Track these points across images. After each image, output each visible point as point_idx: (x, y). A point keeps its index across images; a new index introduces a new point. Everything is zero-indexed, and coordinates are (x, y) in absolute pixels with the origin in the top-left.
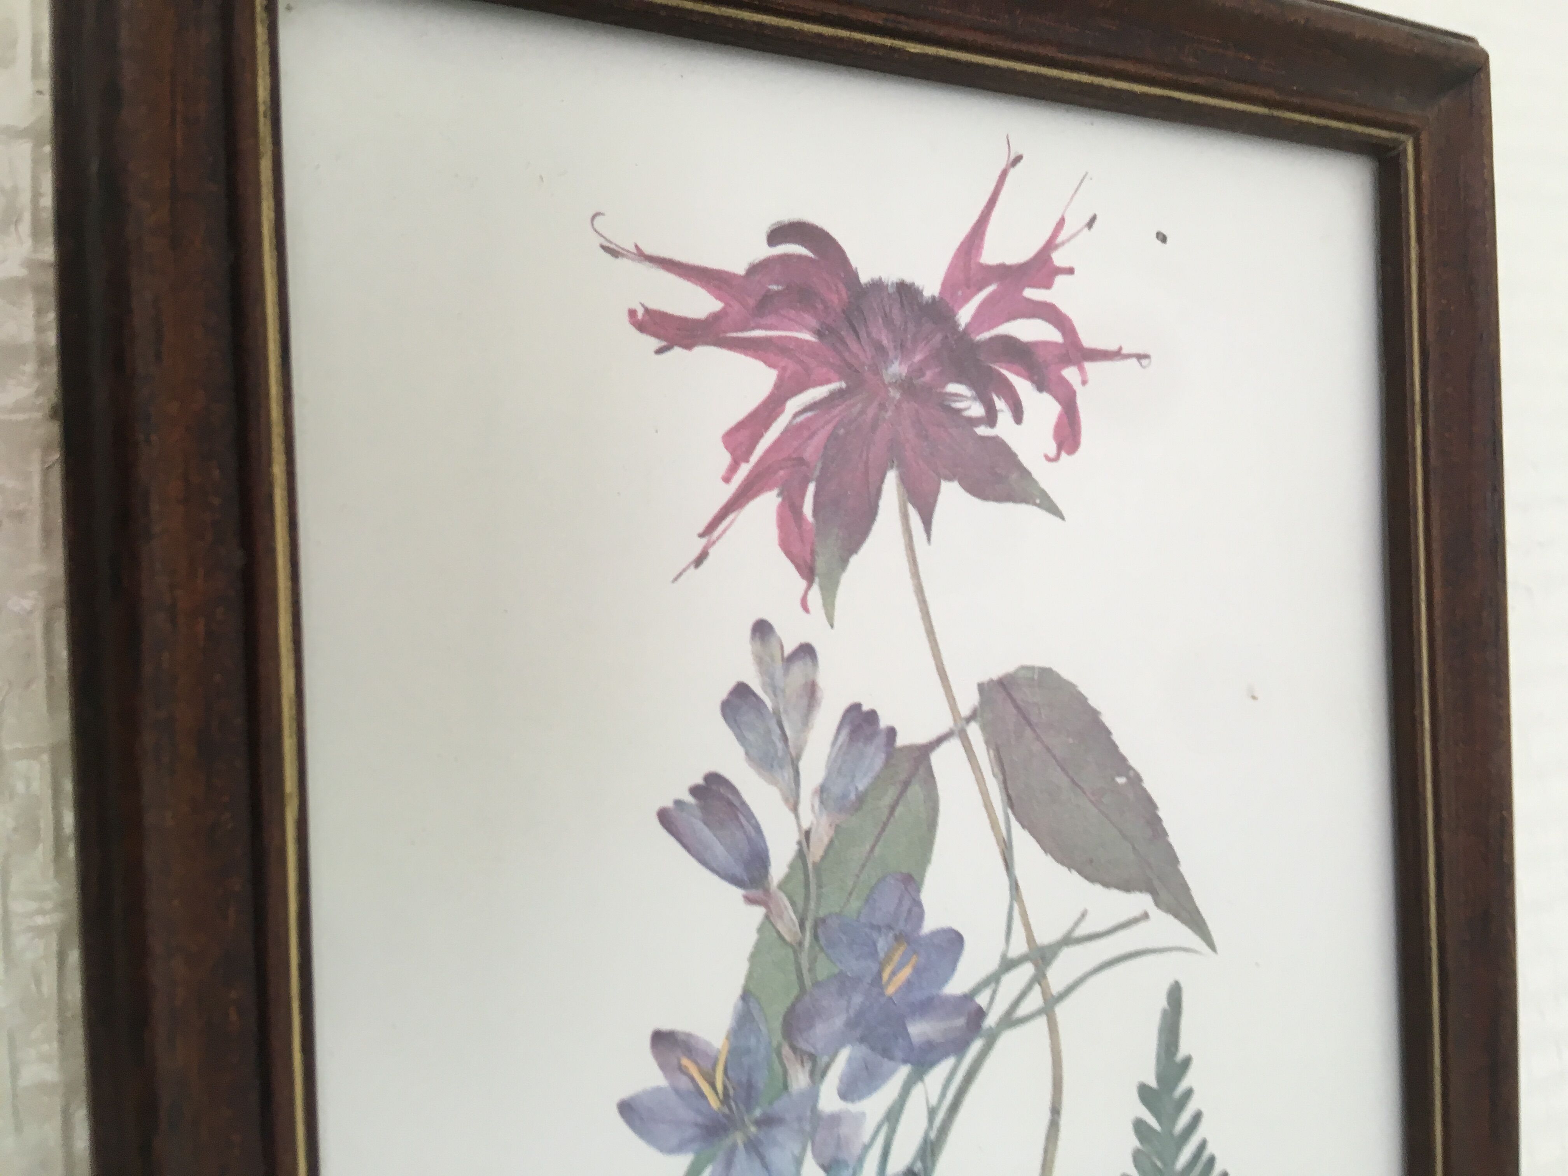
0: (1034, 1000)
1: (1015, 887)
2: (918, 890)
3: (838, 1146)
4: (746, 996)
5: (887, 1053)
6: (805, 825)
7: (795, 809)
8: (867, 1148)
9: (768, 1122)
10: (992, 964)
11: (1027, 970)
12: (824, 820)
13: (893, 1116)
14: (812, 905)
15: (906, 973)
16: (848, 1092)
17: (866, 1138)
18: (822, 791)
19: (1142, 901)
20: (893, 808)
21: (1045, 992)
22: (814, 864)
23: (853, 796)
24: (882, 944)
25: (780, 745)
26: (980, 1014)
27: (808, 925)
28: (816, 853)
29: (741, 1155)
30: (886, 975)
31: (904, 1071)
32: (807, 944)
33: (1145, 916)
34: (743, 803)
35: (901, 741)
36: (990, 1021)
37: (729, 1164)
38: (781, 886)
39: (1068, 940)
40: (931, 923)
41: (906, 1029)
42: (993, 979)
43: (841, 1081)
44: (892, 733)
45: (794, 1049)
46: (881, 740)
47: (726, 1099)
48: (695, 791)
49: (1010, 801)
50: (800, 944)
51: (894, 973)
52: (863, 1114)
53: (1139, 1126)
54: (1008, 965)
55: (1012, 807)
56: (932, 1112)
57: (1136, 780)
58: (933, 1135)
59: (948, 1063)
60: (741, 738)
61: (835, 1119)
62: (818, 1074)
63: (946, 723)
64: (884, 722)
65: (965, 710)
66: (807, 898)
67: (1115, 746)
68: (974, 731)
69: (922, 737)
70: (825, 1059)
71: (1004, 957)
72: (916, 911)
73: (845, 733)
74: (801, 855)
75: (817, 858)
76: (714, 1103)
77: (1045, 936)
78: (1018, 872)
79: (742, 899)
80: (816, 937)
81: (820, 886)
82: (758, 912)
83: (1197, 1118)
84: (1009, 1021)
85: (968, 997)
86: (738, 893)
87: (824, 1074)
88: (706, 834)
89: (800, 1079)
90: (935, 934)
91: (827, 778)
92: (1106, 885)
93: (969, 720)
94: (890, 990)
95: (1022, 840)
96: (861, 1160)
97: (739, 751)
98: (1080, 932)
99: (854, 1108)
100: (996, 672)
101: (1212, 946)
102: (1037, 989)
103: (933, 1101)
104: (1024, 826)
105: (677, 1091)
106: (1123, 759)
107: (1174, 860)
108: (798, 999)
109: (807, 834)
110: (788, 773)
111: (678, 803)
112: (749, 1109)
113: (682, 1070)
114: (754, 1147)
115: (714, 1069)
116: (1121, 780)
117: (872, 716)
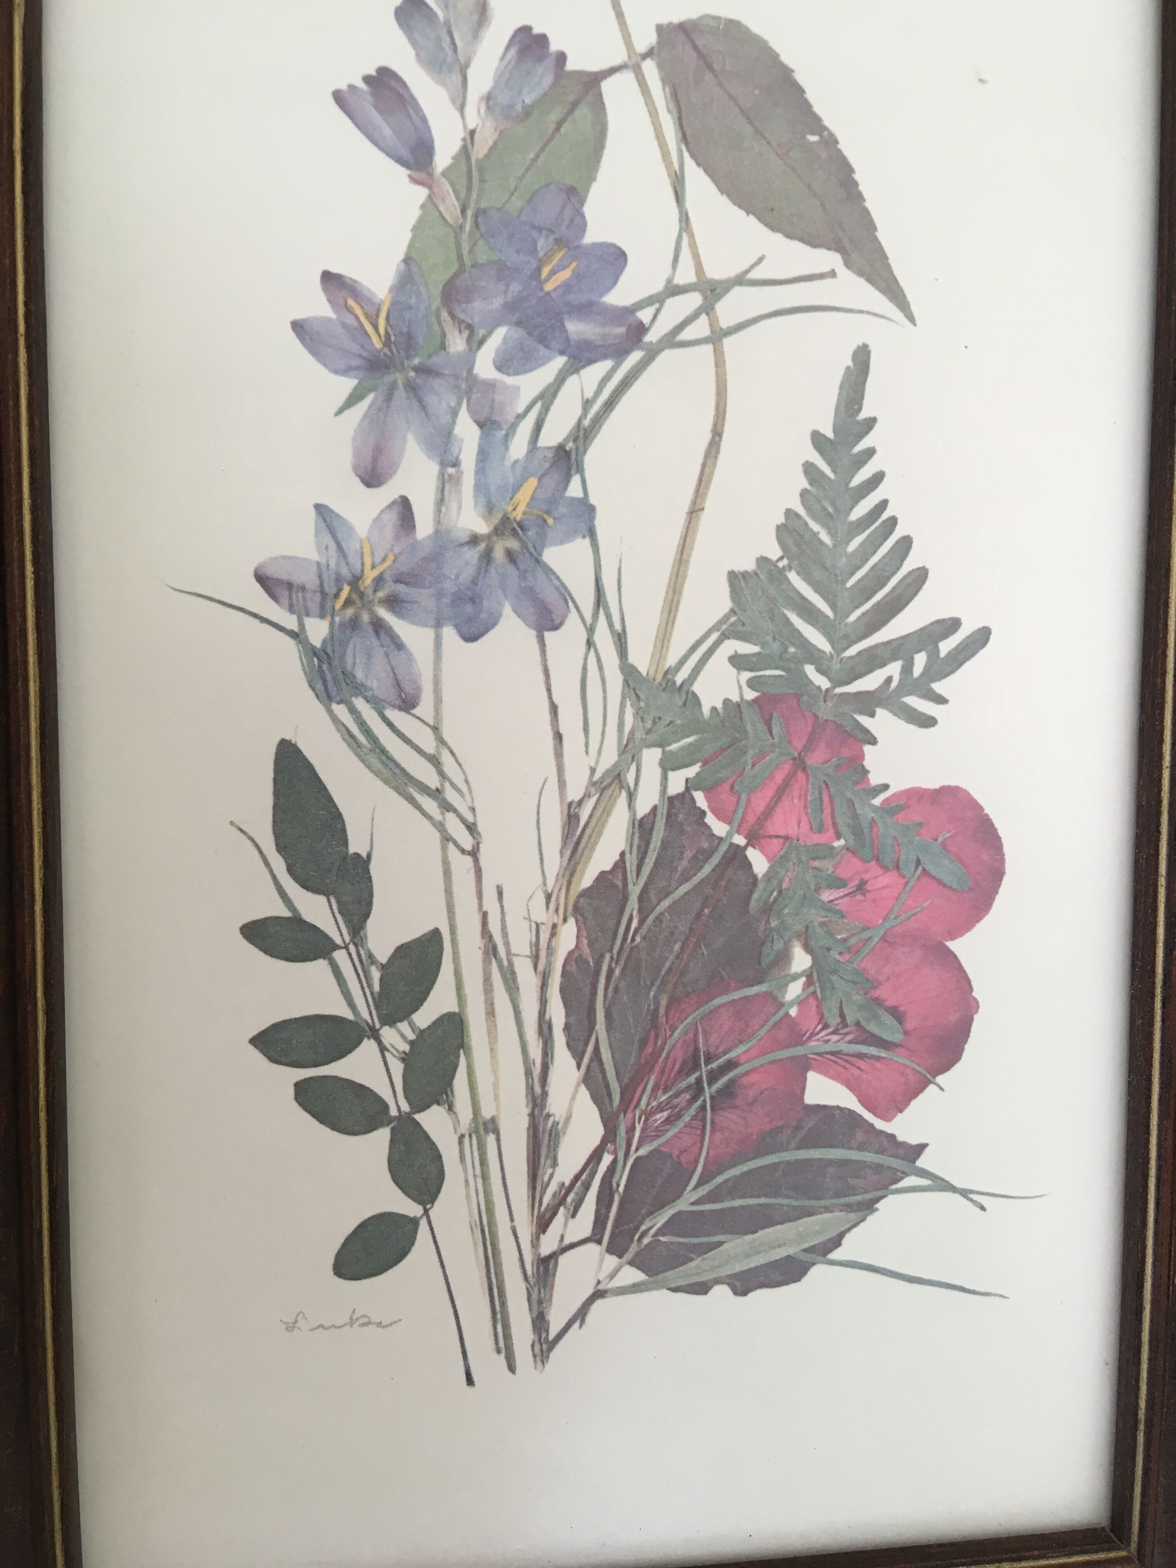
0: (700, 328)
1: (685, 220)
2: (582, 202)
3: (492, 408)
4: (407, 260)
5: (543, 340)
6: (471, 126)
7: (461, 109)
8: (521, 417)
9: (424, 370)
10: (658, 286)
11: (694, 300)
12: (490, 125)
13: (548, 396)
14: (474, 195)
15: (565, 275)
16: (503, 365)
17: (520, 410)
18: (488, 98)
19: (830, 259)
20: (559, 125)
21: (713, 322)
22: (478, 160)
23: (519, 107)
24: (543, 244)
25: (449, 51)
26: (641, 329)
27: (470, 213)
28: (480, 151)
29: (401, 393)
30: (545, 271)
31: (560, 361)
32: (468, 228)
33: (833, 274)
34: (412, 96)
35: (571, 65)
36: (652, 337)
37: (389, 396)
38: (444, 174)
39: (741, 280)
40: (591, 237)
41: (563, 326)
42: (658, 300)
43: (497, 354)
44: (561, 58)
45: (453, 316)
46: (550, 63)
47: (387, 343)
48: (367, 79)
49: (684, 138)
50: (461, 227)
51: (553, 273)
52: (518, 388)
53: (809, 469)
54: (673, 290)
55: (687, 144)
56: (587, 404)
57: (831, 141)
58: (586, 423)
59: (605, 366)
60: (414, 43)
61: (490, 386)
62: (476, 343)
63: (620, 56)
64: (555, 46)
65: (641, 47)
66: (469, 189)
67: (808, 106)
68: (650, 68)
69: (594, 66)
70: (482, 332)
71: (669, 281)
72: (579, 224)
73: (513, 52)
74: (465, 152)
75: (481, 156)
76: (378, 344)
77: (716, 272)
78: (689, 205)
79: (407, 179)
80: (476, 224)
81: (482, 180)
82: (422, 193)
83: (878, 478)
84: (671, 340)
85: (631, 310)
86: (402, 173)
87: (481, 343)
88: (375, 116)
89: (457, 343)
90: (596, 245)
91: (493, 89)
92: (789, 236)
93: (645, 56)
94: (549, 287)
95: (695, 177)
96: (514, 426)
97: (411, 52)
98: (754, 275)
99: (510, 380)
100: (677, 17)
101: (912, 319)
102: (704, 318)
103: (589, 394)
104: (699, 165)
105: (344, 325)
106: (817, 119)
107: (870, 226)
108: (456, 275)
109: (472, 133)
110: (456, 78)
111: (351, 87)
112: (409, 357)
113: (349, 309)
114: (412, 388)
115: (377, 316)
116: (813, 138)
117: (543, 40)
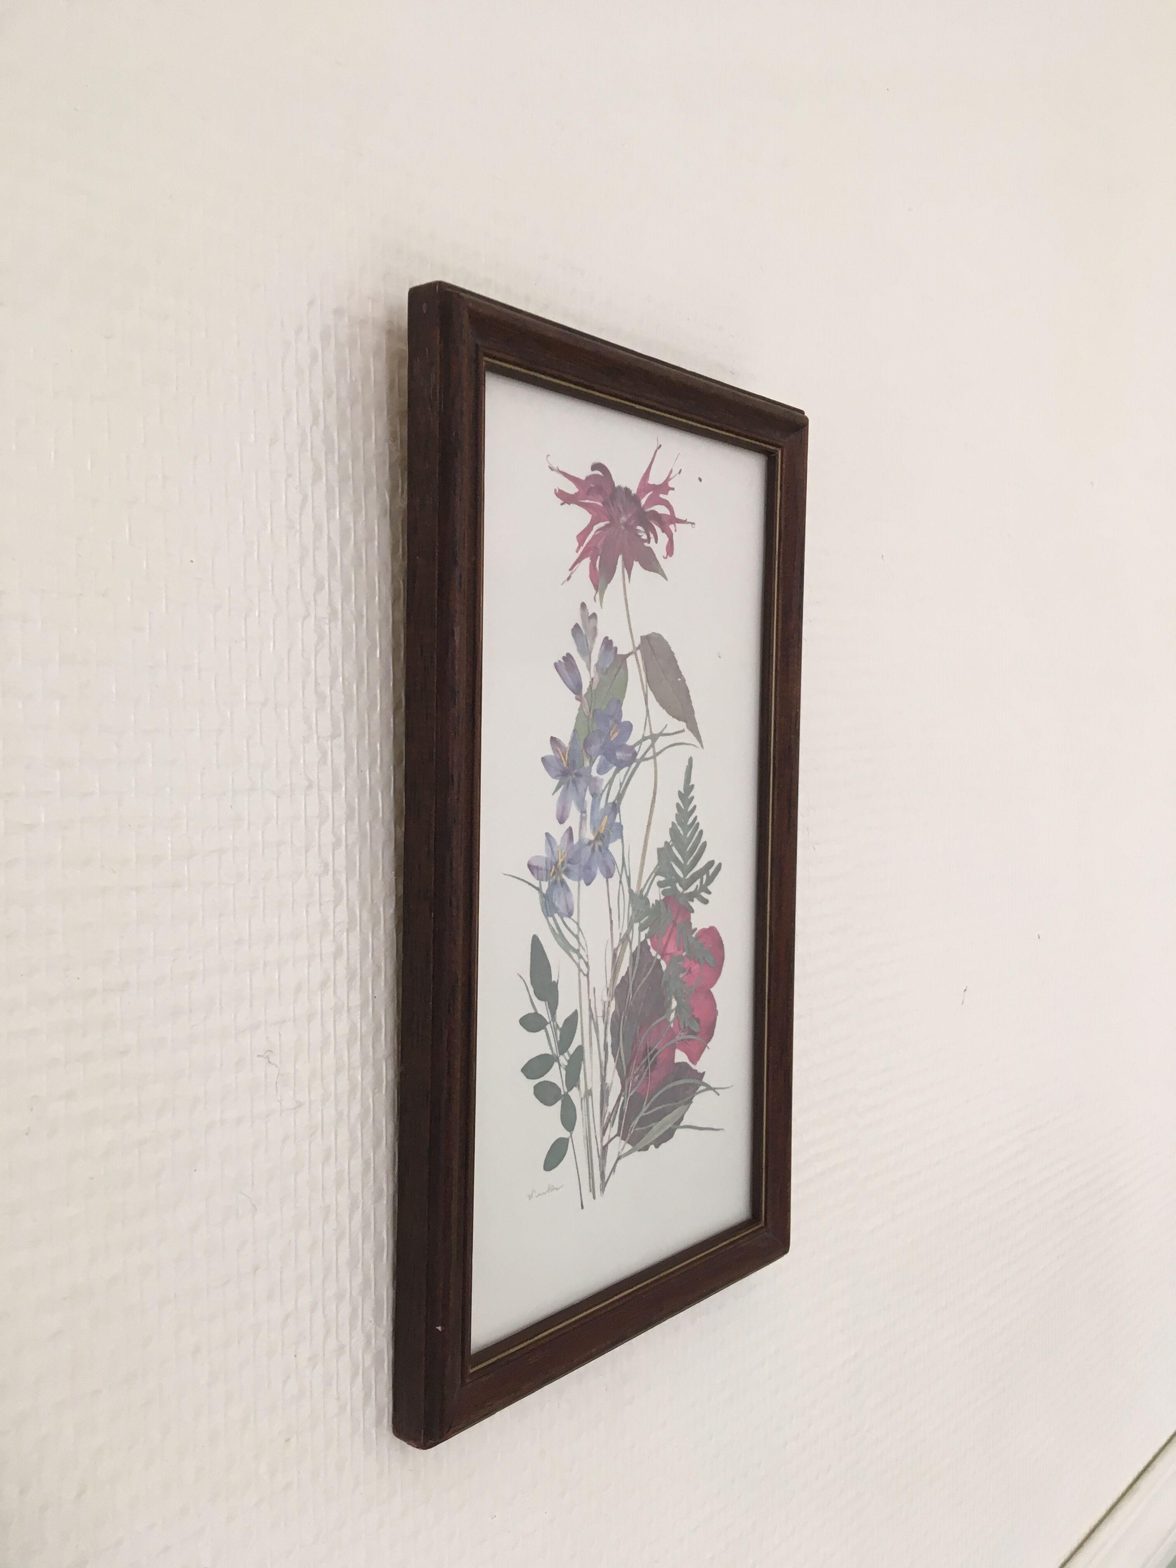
0: (650, 754)
1: (648, 711)
2: (621, 706)
3: (596, 788)
4: (574, 731)
5: (610, 761)
6: (592, 677)
7: (589, 670)
8: (603, 791)
9: (578, 775)
10: (640, 738)
11: (649, 742)
12: (597, 676)
13: (611, 782)
14: (593, 704)
15: (616, 734)
16: (599, 771)
17: (603, 788)
18: (597, 665)
19: (682, 725)
20: (615, 676)
21: (654, 750)
22: (594, 690)
23: (605, 669)
24: (611, 722)
25: (586, 647)
26: (635, 754)
27: (592, 711)
28: (594, 688)
29: (571, 785)
30: (611, 733)
31: (614, 768)
32: (591, 717)
33: (683, 731)
34: (576, 665)
35: (619, 652)
36: (638, 757)
37: (568, 786)
38: (585, 695)
39: (661, 734)
40: (624, 719)
41: (615, 754)
42: (639, 743)
43: (597, 766)
44: (616, 648)
45: (586, 752)
46: (613, 651)
47: (568, 765)
48: (564, 658)
49: (648, 681)
50: (589, 717)
51: (613, 733)
52: (603, 779)
53: (678, 805)
54: (644, 739)
55: (648, 682)
56: (621, 784)
57: (684, 680)
58: (621, 792)
59: (626, 769)
60: (576, 642)
61: (595, 779)
62: (592, 762)
63: (630, 649)
64: (614, 645)
65: (637, 646)
66: (592, 702)
67: (678, 667)
68: (639, 653)
69: (625, 652)
70: (594, 758)
71: (643, 735)
72: (620, 713)
73: (603, 647)
74: (591, 686)
75: (595, 688)
76: (565, 765)
77: (656, 731)
78: (649, 706)
79: (575, 698)
80: (593, 716)
81: (595, 698)
82: (578, 703)
83: (695, 807)
84: (643, 759)
85: (633, 747)
86: (574, 696)
87: (593, 763)
88: (566, 672)
89: (587, 764)
90: (625, 722)
91: (598, 662)
92: (673, 717)
93: (638, 648)
94: (612, 739)
95: (651, 696)
96: (601, 795)
97: (575, 647)
98: (665, 732)
99: (601, 777)
100: (646, 634)
101: (702, 746)
102: (651, 750)
103: (622, 781)
104: (651, 690)
105: (556, 758)
106: (680, 672)
107: (693, 712)
108: (588, 735)
109: (592, 679)
110: (588, 657)
111: (559, 661)
112: (574, 770)
113: (557, 751)
114: (574, 782)
115: (565, 754)
116: (679, 679)
117: (611, 642)
